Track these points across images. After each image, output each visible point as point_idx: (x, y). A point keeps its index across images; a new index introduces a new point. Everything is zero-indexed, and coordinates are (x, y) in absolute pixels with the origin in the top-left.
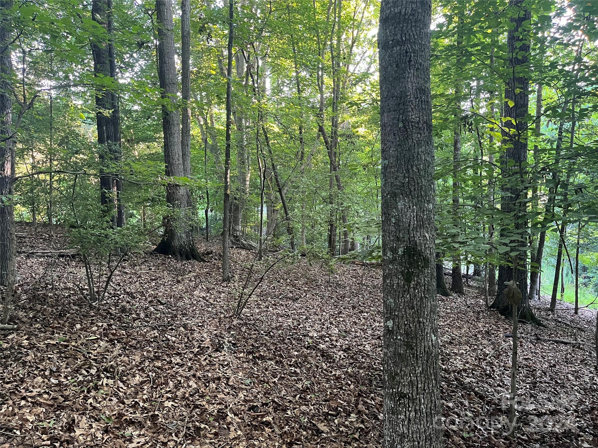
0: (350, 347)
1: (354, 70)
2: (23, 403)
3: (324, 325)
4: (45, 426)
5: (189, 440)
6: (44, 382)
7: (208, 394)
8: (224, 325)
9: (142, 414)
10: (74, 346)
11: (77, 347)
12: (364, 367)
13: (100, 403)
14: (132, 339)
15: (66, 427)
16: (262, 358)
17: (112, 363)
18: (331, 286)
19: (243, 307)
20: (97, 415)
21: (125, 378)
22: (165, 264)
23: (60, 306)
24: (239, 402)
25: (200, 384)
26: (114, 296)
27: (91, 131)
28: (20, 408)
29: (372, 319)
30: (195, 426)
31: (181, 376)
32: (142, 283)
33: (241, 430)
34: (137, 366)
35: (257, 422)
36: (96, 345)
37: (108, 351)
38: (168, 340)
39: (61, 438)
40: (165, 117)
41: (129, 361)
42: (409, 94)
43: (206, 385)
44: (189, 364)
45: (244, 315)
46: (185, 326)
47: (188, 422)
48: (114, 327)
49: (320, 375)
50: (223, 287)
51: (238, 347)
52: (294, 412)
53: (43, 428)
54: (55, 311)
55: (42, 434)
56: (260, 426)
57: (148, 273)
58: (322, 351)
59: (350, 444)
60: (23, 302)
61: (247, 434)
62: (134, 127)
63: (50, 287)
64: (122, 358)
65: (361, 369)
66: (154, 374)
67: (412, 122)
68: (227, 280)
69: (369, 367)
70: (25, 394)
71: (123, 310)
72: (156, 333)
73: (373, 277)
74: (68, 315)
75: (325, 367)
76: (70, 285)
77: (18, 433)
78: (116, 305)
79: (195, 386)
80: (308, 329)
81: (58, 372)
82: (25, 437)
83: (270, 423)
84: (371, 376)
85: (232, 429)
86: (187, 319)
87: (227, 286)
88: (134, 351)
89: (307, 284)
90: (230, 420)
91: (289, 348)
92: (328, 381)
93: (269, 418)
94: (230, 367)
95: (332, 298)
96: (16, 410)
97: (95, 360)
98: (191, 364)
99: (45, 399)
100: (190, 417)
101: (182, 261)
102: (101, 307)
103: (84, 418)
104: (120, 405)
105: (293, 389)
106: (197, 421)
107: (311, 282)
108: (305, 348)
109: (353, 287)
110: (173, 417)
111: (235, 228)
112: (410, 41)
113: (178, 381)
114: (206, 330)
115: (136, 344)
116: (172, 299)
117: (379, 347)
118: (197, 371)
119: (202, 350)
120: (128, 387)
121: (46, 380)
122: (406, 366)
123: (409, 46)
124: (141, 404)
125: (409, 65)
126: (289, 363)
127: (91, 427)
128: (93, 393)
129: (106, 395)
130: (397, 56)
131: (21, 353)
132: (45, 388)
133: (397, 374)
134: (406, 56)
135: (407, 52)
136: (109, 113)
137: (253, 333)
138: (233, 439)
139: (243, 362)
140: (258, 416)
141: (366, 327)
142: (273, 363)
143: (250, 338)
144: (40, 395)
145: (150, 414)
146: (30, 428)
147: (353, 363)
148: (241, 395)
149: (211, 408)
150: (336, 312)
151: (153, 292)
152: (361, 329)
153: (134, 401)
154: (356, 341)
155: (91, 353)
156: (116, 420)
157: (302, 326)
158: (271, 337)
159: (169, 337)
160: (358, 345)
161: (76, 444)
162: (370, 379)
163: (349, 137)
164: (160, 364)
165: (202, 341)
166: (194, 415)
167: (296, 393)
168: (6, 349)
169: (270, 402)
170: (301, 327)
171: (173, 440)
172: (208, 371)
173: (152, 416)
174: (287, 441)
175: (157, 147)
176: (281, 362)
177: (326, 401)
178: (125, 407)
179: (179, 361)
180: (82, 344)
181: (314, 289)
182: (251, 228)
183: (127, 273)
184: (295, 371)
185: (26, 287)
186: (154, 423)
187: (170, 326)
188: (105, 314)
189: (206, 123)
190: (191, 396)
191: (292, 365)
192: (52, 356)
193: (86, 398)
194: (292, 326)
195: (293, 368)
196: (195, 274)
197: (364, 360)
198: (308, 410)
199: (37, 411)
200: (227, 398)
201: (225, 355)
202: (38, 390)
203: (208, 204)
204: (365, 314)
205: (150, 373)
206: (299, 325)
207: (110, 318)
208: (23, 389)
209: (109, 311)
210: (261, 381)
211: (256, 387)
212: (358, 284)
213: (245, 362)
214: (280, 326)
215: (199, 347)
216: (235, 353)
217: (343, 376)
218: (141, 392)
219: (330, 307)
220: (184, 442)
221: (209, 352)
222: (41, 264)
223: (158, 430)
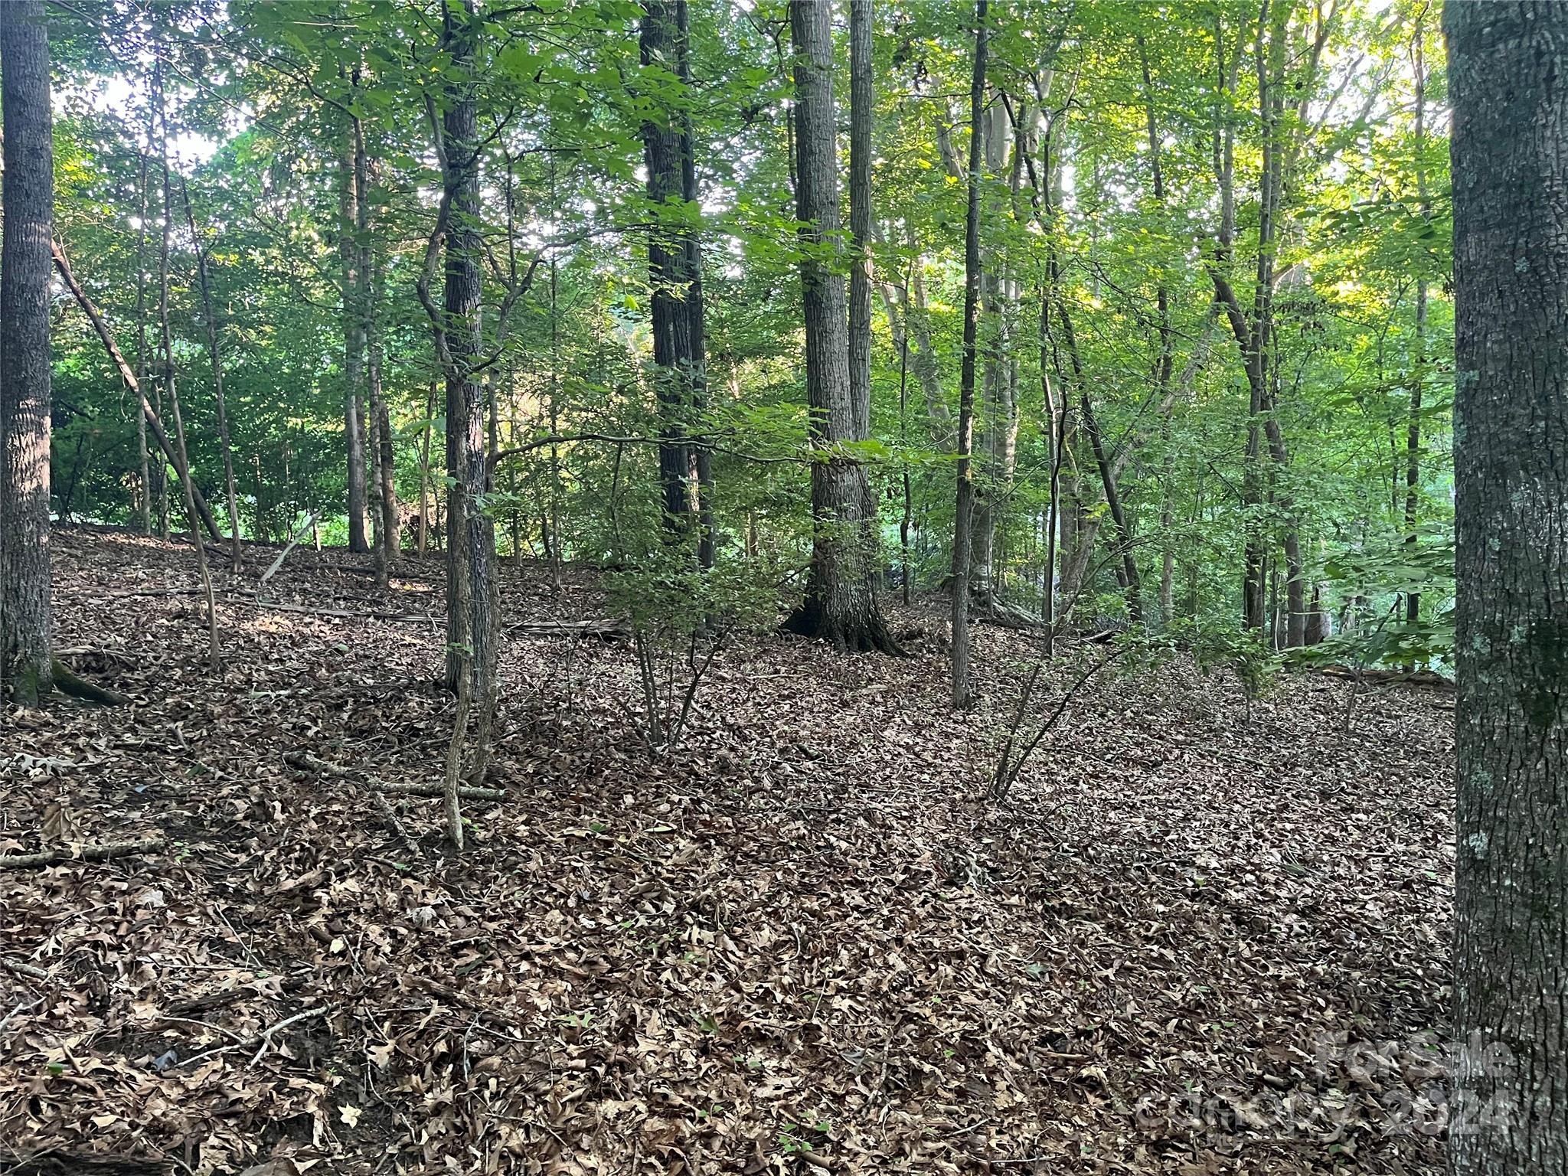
0: (1318, 903)
1: (1323, 118)
2: (525, 966)
3: (1238, 839)
4: (573, 1024)
5: (895, 1097)
6: (565, 922)
7: (934, 990)
8: (965, 819)
9: (782, 1019)
10: (623, 845)
11: (630, 848)
12: (1365, 965)
13: (686, 982)
14: (747, 837)
15: (617, 1030)
16: (1068, 912)
17: (709, 891)
18: (1252, 734)
19: (1012, 778)
20: (683, 1011)
21: (739, 931)
22: (810, 659)
23: (587, 751)
24: (1014, 1020)
25: (915, 963)
26: (701, 734)
27: (633, 336)
28: (520, 978)
29: (1382, 831)
30: (908, 1066)
31: (867, 938)
32: (759, 704)
33: (1023, 1091)
34: (765, 905)
35: (1066, 1076)
36: (670, 847)
37: (697, 863)
38: (831, 846)
39: (607, 1055)
40: (812, 291)
41: (745, 891)
42: (1548, 173)
43: (929, 968)
44: (885, 912)
45: (1014, 798)
46: (869, 815)
47: (891, 1055)
48: (705, 806)
49: (1232, 973)
50: (955, 722)
51: (1004, 879)
52: (1164, 1064)
53: (570, 1028)
54: (578, 762)
55: (568, 1043)
56: (1074, 1087)
57: (771, 680)
58: (1236, 909)
59: (1328, 1167)
60: (510, 738)
61: (1042, 1104)
62: (733, 322)
63: (565, 706)
64: (728, 880)
65: (1357, 968)
66: (803, 929)
67: (1559, 255)
68: (967, 704)
69: (1380, 964)
70: (527, 948)
71: (723, 767)
72: (800, 827)
73: (1380, 714)
74: (607, 772)
75: (1247, 953)
76: (605, 703)
77: (517, 1034)
78: (707, 754)
79: (902, 966)
80: (1190, 845)
81: (595, 902)
82: (533, 1044)
83: (1100, 1084)
84: (1385, 990)
85: (1001, 1085)
86: (872, 799)
87: (964, 721)
88: (754, 867)
89: (1182, 724)
90: (995, 1062)
91: (1142, 893)
92: (1256, 991)
93: (1097, 1071)
94: (987, 928)
95: (1257, 767)
96: (512, 983)
97: (671, 881)
98: (890, 912)
99: (570, 962)
100: (896, 1043)
101: (848, 653)
102: (675, 757)
103: (655, 1012)
104: (733, 992)
105: (1159, 1003)
106: (914, 1054)
107: (1194, 718)
108: (1187, 896)
109: (1321, 738)
110: (854, 1038)
111: (977, 570)
112: (1549, 21)
113: (861, 949)
114: (919, 830)
115: (758, 852)
116: (832, 747)
117: (1410, 911)
118: (904, 931)
119: (915, 879)
120: (746, 951)
121: (569, 918)
122: (1528, 965)
123: (1547, 35)
124: (779, 997)
125: (1548, 89)
126: (1143, 933)
127: (670, 1037)
128: (670, 959)
129: (699, 964)
130: (1509, 67)
131: (515, 853)
132: (568, 936)
133: (1497, 986)
134: (1539, 65)
135: (1539, 54)
136: (682, 291)
137: (1040, 845)
138: (1004, 1111)
139: (1019, 917)
140: (1067, 1061)
141: (1364, 853)
142: (1098, 928)
143: (1035, 859)
144: (559, 952)
145: (801, 1022)
146: (542, 1025)
147: (1330, 949)
148: (1019, 1002)
149: (944, 1027)
150: (1273, 806)
151: (786, 728)
152: (1349, 858)
153: (761, 987)
154: (1336, 890)
155: (661, 864)
156: (724, 1028)
157: (1175, 837)
158: (1092, 860)
159: (833, 839)
160: (1343, 902)
161: (640, 1072)
162: (1382, 1000)
163: (1309, 309)
164: (816, 906)
165: (912, 855)
166: (904, 1040)
167: (1166, 1014)
168: (484, 843)
169: (1097, 1030)
170: (1172, 841)
171: (857, 1092)
172: (932, 932)
173: (805, 1027)
174: (1148, 1137)
175: (785, 369)
176: (1121, 928)
177: (1253, 1044)
178: (742, 999)
179: (859, 900)
180: (640, 842)
181: (1204, 740)
182: (1018, 570)
183: (724, 679)
184: (1161, 954)
185: (515, 705)
186: (811, 1047)
187: (834, 812)
188: (684, 775)
189: (905, 300)
190: (894, 989)
191: (1152, 938)
192: (579, 865)
193: (657, 969)
194: (1146, 835)
195: (1155, 948)
196: (883, 687)
197: (1363, 945)
198: (1204, 1064)
199: (555, 989)
200: (983, 1005)
201: (970, 896)
202: (555, 940)
203: (908, 509)
204: (1361, 816)
205: (795, 925)
206: (1167, 833)
207: (695, 785)
208: (524, 934)
209: (692, 769)
210: (1071, 972)
211: (1057, 986)
212: (1336, 729)
213: (1024, 920)
214: (1114, 833)
215: (906, 870)
216: (997, 893)
217: (1301, 983)
218: (776, 967)
219: (1253, 791)
220: (884, 1102)
221: (931, 884)
222: (540, 652)
223: (821, 1063)
